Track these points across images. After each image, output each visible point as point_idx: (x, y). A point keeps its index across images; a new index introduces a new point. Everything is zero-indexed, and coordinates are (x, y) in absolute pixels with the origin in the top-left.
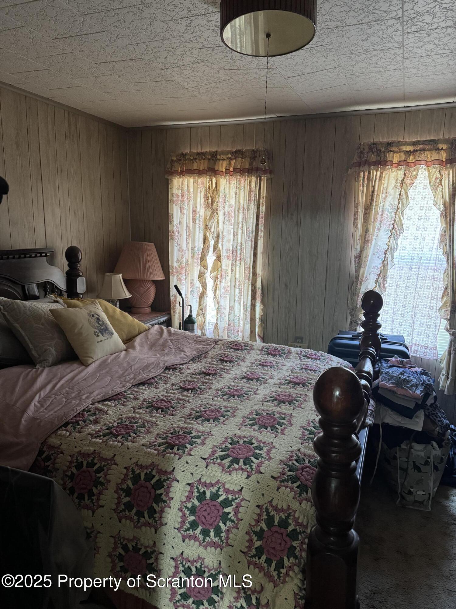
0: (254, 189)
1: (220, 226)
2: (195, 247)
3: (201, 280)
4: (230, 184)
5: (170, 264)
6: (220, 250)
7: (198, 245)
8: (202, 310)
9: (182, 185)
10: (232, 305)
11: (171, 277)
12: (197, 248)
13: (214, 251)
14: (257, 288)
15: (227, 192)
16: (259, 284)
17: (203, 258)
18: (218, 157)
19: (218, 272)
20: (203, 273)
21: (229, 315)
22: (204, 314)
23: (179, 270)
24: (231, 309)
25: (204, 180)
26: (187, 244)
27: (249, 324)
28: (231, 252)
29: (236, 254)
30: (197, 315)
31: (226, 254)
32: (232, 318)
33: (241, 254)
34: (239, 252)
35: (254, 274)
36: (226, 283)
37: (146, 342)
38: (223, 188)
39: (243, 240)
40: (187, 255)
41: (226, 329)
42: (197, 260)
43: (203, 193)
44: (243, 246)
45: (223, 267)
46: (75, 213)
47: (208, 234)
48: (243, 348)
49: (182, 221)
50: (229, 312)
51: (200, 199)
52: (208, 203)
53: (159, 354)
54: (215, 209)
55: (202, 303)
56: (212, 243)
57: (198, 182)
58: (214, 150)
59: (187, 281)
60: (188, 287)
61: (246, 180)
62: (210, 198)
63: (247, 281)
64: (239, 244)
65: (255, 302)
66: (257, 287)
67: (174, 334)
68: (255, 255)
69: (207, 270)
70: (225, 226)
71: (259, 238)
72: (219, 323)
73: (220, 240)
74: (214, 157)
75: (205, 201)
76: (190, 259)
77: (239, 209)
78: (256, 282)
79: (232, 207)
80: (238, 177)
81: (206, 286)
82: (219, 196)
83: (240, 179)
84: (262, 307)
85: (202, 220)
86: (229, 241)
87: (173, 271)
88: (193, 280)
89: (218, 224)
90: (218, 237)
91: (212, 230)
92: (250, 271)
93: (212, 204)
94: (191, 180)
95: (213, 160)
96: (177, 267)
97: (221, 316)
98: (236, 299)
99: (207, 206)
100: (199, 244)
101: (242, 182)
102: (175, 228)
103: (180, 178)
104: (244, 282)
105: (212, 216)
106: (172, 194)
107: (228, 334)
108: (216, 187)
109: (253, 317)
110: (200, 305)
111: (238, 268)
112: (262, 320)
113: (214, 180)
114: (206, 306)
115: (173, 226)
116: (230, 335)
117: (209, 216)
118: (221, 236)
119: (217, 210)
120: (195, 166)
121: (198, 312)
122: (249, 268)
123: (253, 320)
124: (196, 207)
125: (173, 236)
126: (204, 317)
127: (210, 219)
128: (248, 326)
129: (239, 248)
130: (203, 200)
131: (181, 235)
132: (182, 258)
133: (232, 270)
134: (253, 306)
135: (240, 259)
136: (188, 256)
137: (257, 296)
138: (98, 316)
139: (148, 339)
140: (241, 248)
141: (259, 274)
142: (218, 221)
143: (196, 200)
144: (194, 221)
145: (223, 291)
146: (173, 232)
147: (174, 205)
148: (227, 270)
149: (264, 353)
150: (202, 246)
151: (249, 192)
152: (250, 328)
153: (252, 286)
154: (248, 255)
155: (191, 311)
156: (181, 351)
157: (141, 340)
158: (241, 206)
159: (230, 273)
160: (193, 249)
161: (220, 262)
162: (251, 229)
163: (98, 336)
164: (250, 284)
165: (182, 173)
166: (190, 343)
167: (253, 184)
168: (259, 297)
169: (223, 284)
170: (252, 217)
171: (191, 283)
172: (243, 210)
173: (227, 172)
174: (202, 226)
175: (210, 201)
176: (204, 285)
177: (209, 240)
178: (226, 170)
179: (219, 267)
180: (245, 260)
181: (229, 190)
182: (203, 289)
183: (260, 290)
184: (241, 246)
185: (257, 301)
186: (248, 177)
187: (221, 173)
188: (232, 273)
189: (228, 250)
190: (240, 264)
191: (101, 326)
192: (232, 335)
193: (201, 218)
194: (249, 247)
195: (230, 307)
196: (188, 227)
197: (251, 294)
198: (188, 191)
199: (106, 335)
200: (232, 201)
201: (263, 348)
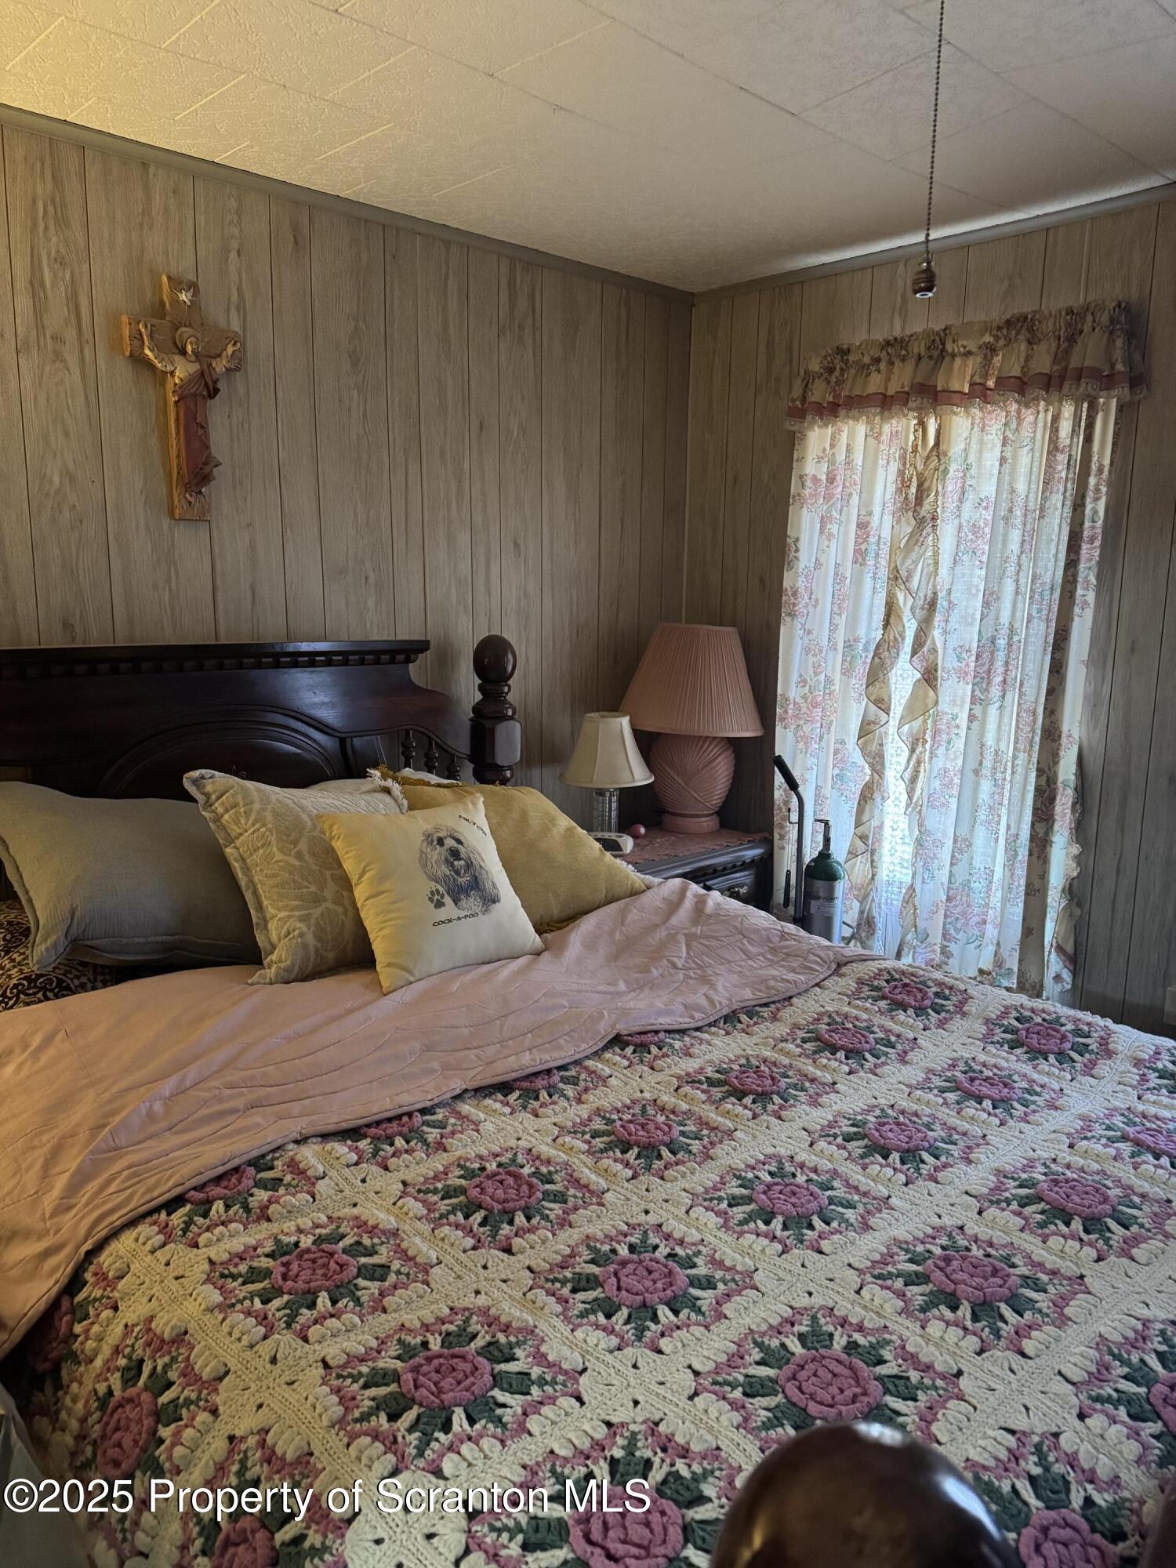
0: (1068, 442)
1: (943, 571)
2: (856, 640)
3: (865, 744)
4: (982, 431)
5: (779, 691)
6: (934, 651)
7: (867, 634)
8: (863, 838)
9: (832, 446)
10: (963, 832)
11: (779, 729)
12: (863, 641)
13: (914, 653)
14: (1059, 784)
15: (972, 458)
16: (1067, 770)
17: (877, 674)
18: (949, 347)
19: (925, 721)
20: (874, 723)
21: (952, 864)
22: (873, 852)
23: (804, 710)
24: (962, 846)
25: (901, 427)
26: (832, 628)
27: (1021, 905)
28: (973, 658)
29: (992, 663)
30: (850, 852)
31: (956, 664)
32: (960, 879)
33: (1007, 664)
34: (1001, 656)
35: (1051, 734)
36: (949, 758)
37: (611, 934)
38: (962, 446)
39: (1018, 614)
40: (834, 664)
41: (942, 912)
42: (858, 681)
43: (894, 467)
44: (1016, 638)
45: (943, 706)
46: (516, 545)
47: (900, 596)
48: (927, 1002)
49: (823, 560)
50: (953, 856)
51: (885, 484)
52: (906, 498)
53: (626, 982)
54: (929, 516)
55: (865, 818)
56: (911, 628)
57: (880, 434)
58: (938, 326)
59: (823, 744)
60: (826, 765)
61: (1041, 416)
62: (914, 480)
63: (1023, 756)
64: (1004, 631)
65: (1049, 829)
66: (1061, 778)
67: (710, 916)
68: (1057, 669)
69: (887, 711)
70: (959, 570)
71: (1077, 610)
72: (918, 887)
73: (938, 618)
74: (938, 350)
75: (899, 491)
76: (837, 676)
77: (1010, 511)
78: (1056, 763)
79: (986, 508)
80: (1014, 406)
81: (883, 765)
82: (946, 471)
83: (1019, 412)
84: (1076, 849)
85: (885, 550)
86: (966, 620)
87: (786, 712)
88: (843, 742)
89: (936, 563)
90: (932, 606)
91: (915, 583)
92: (1034, 721)
93: (919, 500)
94: (861, 428)
95: (930, 357)
96: (799, 700)
97: (926, 867)
98: (982, 815)
99: (905, 507)
100: (869, 627)
101: (1025, 423)
102: (801, 583)
103: (826, 426)
104: (1015, 757)
105: (915, 539)
106: (801, 477)
107: (944, 928)
108: (937, 444)
109: (1037, 884)
110: (858, 823)
111: (993, 711)
112: (1073, 891)
113: (932, 426)
114: (881, 827)
115: (797, 575)
116: (952, 931)
117: (904, 542)
118: (942, 603)
119: (934, 519)
120: (875, 383)
121: (852, 844)
122: (1034, 713)
123: (1035, 891)
124: (870, 514)
125: (794, 605)
126: (872, 861)
127: (908, 549)
128: (1017, 911)
129: (1002, 643)
130: (891, 489)
131: (817, 601)
132: (816, 674)
133: (972, 718)
134: (1040, 846)
135: (1004, 681)
136: (834, 669)
137: (1058, 809)
138: (459, 842)
139: (622, 923)
140: (1010, 645)
141: (1070, 736)
142: (936, 554)
143: (871, 492)
144: (860, 556)
145: (937, 784)
146: (795, 594)
147: (805, 509)
148: (955, 717)
149: (999, 1035)
150: (878, 635)
151: (1049, 452)
152: (1024, 920)
153: (1038, 776)
154: (1032, 668)
155: (827, 840)
156: (704, 980)
157: (599, 926)
158: (1020, 502)
159: (964, 724)
160: (849, 646)
161: (934, 688)
162: (1047, 579)
163: (439, 904)
164: (1033, 767)
165: (831, 411)
166: (749, 956)
167: (1065, 427)
168: (1064, 815)
169: (939, 763)
170: (1055, 538)
171: (836, 752)
172: (1025, 516)
173: (979, 394)
174: (884, 572)
175: (913, 490)
176: (877, 762)
177: (900, 618)
178: (972, 384)
179: (930, 705)
180: (1021, 685)
181: (980, 452)
182: (872, 775)
183: (1070, 792)
184: (1010, 638)
185: (1056, 827)
186: (1048, 403)
187: (956, 398)
188: (969, 728)
189: (961, 651)
190: (1003, 697)
191: (458, 873)
192: (957, 931)
193: (882, 546)
194: (1040, 642)
195: (955, 841)
196: (839, 578)
197: (1035, 802)
198: (849, 463)
199: (472, 903)
200: (989, 489)
201: (1005, 1014)
